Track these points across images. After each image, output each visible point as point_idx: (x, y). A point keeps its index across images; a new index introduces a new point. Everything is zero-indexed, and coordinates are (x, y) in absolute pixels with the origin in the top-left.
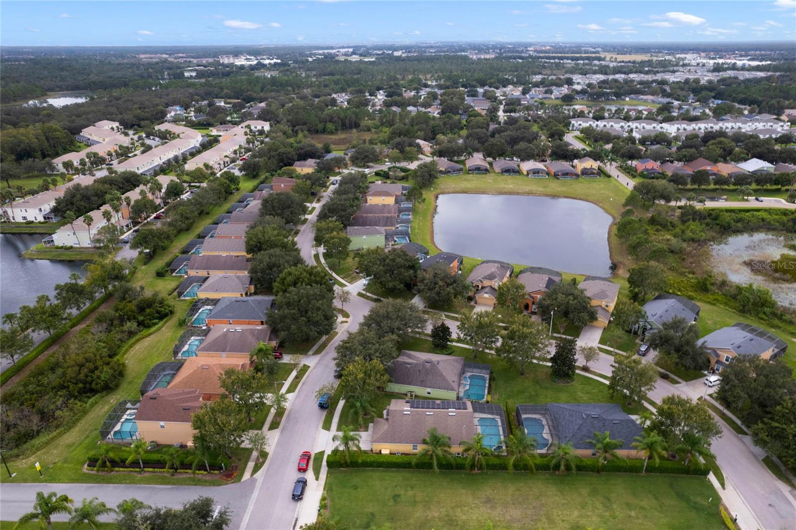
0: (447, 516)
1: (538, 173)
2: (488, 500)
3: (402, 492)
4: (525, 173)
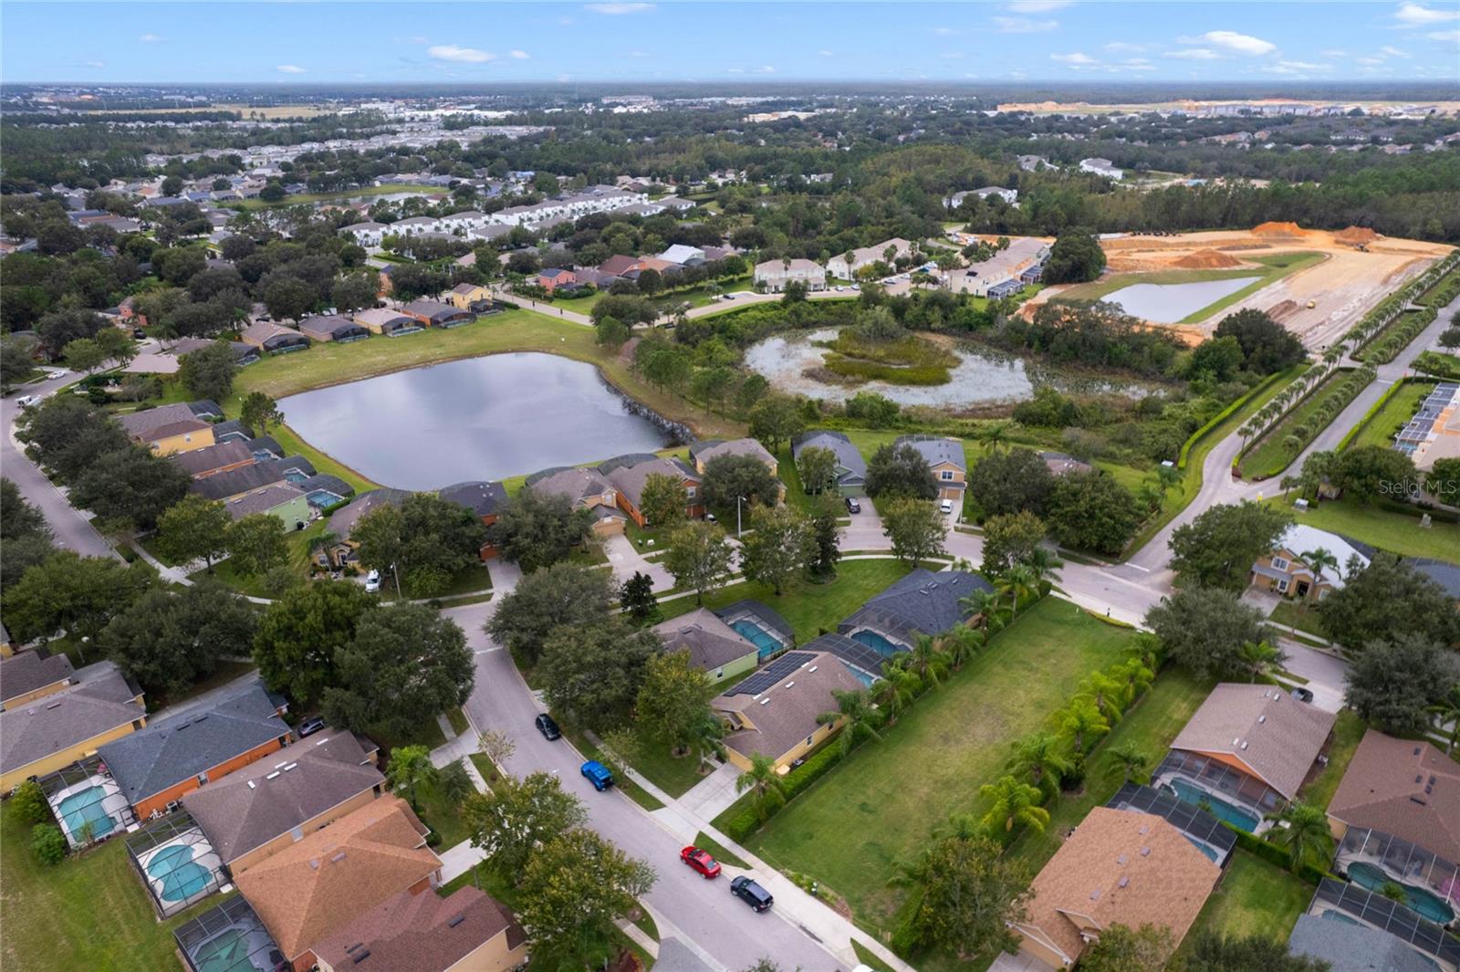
0: (936, 782)
1: (401, 326)
2: (946, 739)
3: (862, 798)
4: (379, 331)
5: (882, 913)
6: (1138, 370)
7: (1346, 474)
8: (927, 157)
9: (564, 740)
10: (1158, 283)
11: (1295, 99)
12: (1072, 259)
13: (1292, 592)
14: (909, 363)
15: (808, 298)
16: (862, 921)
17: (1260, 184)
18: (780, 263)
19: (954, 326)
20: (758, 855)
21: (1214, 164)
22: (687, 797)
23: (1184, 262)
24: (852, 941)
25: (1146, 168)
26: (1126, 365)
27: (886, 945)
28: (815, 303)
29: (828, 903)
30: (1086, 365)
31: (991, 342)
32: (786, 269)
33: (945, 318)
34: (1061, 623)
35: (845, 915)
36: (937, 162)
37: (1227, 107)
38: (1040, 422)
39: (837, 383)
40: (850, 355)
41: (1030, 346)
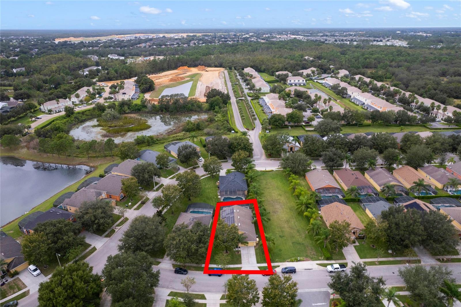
0: (285, 222)
2: (274, 212)
3: (278, 235)
5: (314, 254)
6: (196, 111)
7: (274, 122)
8: (57, 59)
9: (189, 271)
10: (171, 87)
11: (143, 34)
12: (148, 84)
13: (290, 151)
14: (132, 124)
15: (76, 112)
16: (313, 259)
17: (161, 57)
18: (54, 101)
19: (133, 111)
20: (277, 262)
21: (148, 53)
22: (242, 262)
23: (171, 80)
24: (317, 264)
25: (128, 56)
26: (192, 110)
27: (322, 260)
28: (78, 113)
29: (303, 261)
30: (182, 113)
31: (148, 112)
32: (58, 103)
33: (129, 108)
34: (260, 175)
35: (309, 260)
36: (61, 60)
37: (130, 36)
38: (192, 130)
39: (118, 136)
40: (110, 127)
41: (162, 111)
